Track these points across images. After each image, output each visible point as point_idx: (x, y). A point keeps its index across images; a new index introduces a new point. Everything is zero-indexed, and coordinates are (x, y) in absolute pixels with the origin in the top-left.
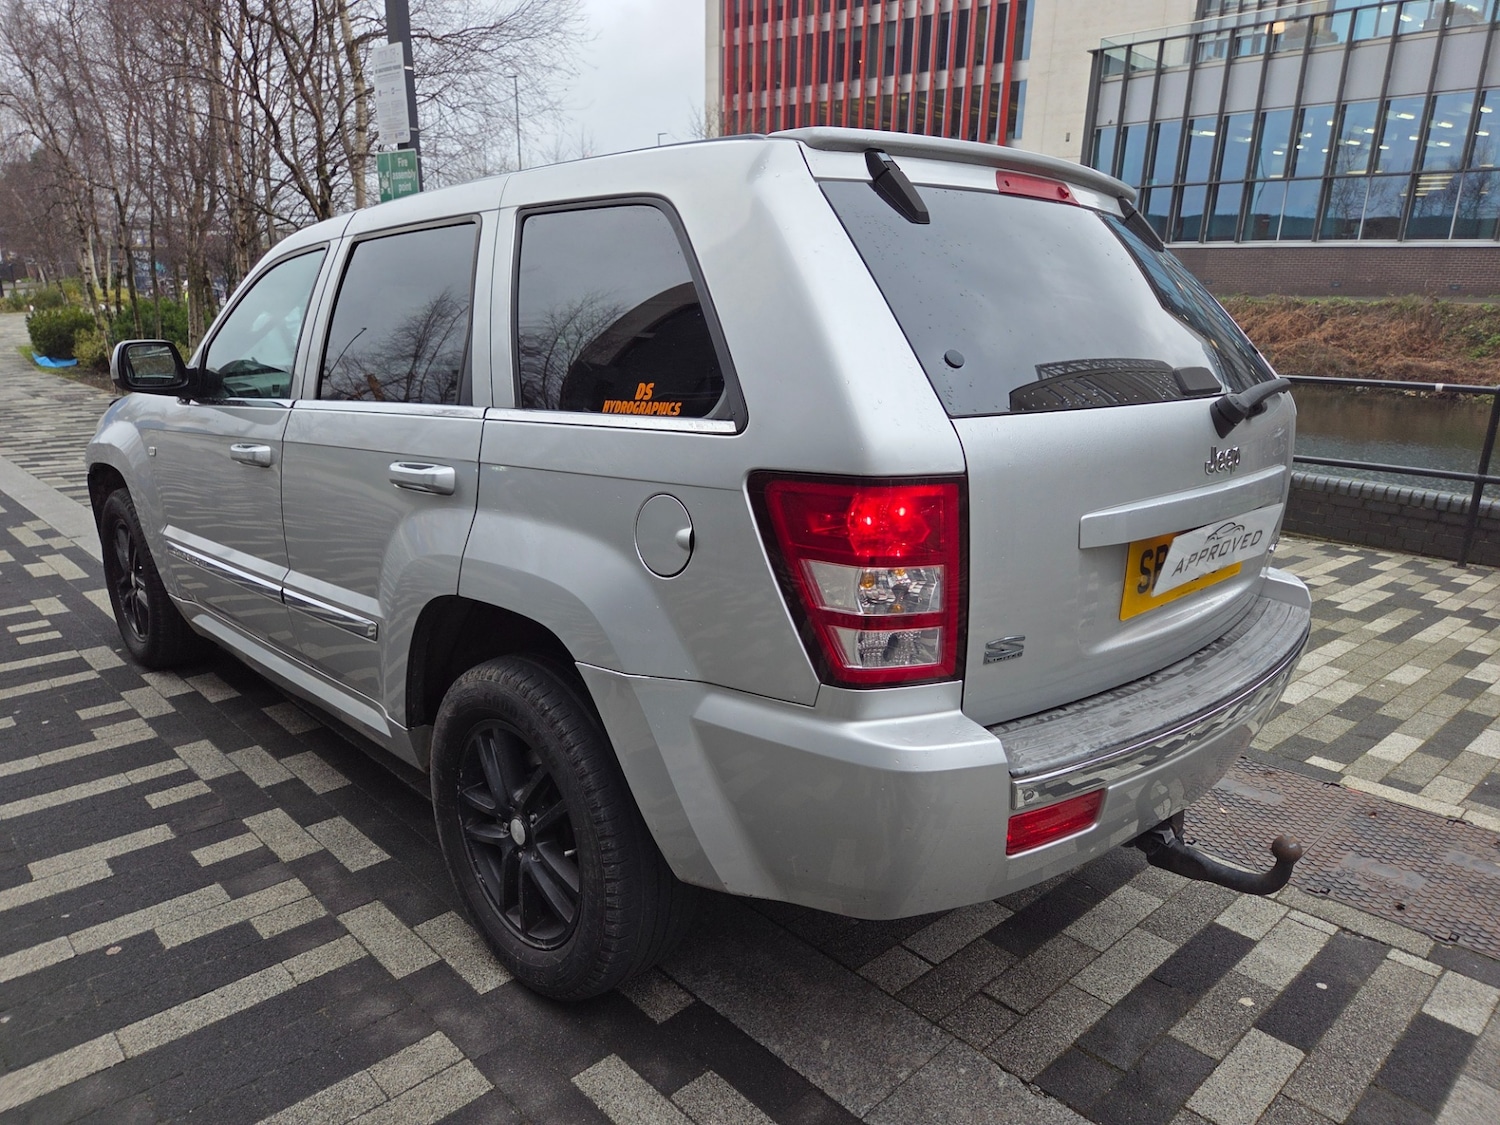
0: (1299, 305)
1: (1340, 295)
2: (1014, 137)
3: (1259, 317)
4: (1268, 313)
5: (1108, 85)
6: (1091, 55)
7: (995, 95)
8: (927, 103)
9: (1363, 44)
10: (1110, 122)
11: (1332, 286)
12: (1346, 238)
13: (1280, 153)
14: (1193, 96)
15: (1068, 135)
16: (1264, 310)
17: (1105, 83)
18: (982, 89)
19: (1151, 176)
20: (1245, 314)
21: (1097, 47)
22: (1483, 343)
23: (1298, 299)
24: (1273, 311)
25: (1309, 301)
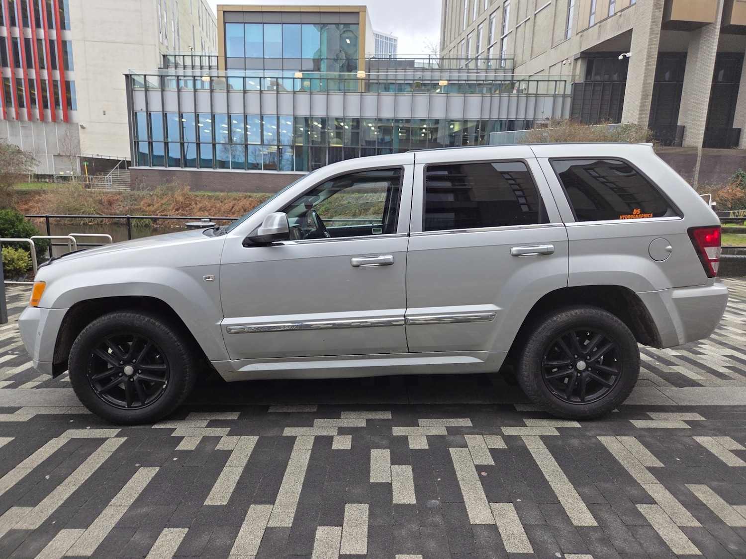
0: (250, 197)
1: (265, 192)
2: (71, 109)
3: (236, 201)
4: (238, 200)
5: (137, 92)
6: (124, 76)
7: (56, 86)
8: (11, 85)
9: (249, 92)
10: (142, 109)
11: (257, 189)
12: (256, 169)
13: (208, 131)
14: (181, 103)
15: (104, 112)
16: (237, 199)
17: (135, 91)
18: (47, 82)
19: (167, 137)
20: (229, 200)
21: (127, 73)
22: (319, 210)
23: (249, 194)
24: (241, 199)
25: (254, 195)
